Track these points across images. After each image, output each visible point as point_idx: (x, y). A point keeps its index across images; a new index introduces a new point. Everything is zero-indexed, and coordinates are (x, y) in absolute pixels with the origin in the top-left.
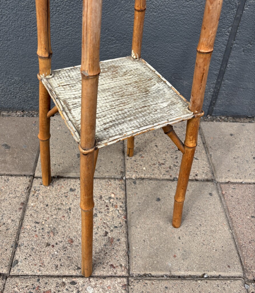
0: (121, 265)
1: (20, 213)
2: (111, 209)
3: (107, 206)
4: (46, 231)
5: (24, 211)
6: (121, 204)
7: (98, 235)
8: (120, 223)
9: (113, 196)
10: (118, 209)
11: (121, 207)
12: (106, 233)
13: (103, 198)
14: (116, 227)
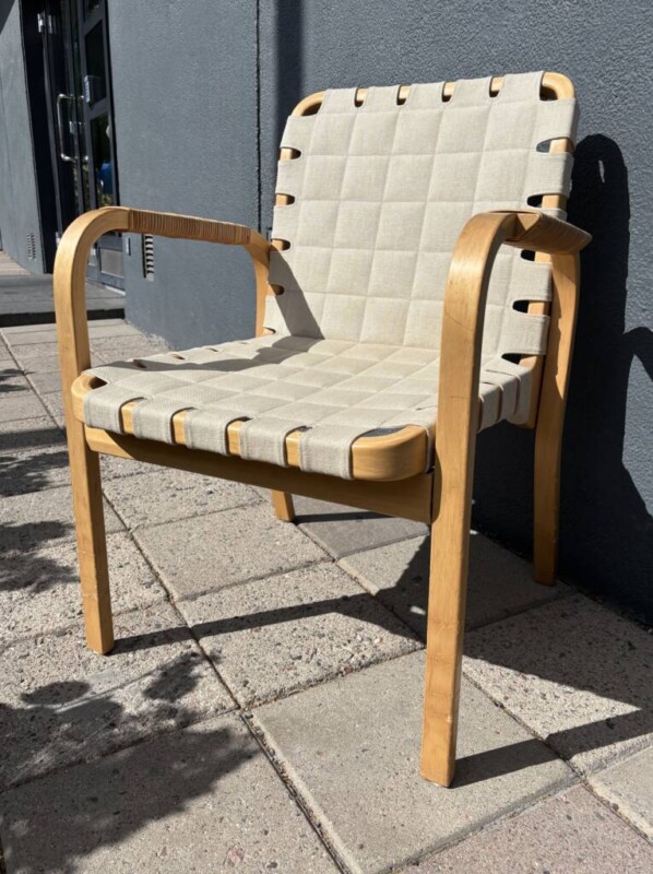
0: (253, 692)
1: (264, 572)
2: (349, 648)
3: (349, 641)
4: (256, 603)
5: (270, 575)
6: (368, 656)
7: (288, 651)
8: (330, 666)
9: (376, 641)
10: (356, 655)
11: (363, 656)
12: (300, 658)
13: (361, 633)
14: (319, 664)
